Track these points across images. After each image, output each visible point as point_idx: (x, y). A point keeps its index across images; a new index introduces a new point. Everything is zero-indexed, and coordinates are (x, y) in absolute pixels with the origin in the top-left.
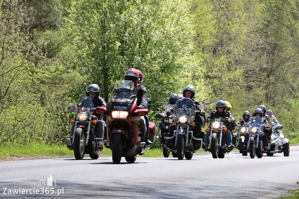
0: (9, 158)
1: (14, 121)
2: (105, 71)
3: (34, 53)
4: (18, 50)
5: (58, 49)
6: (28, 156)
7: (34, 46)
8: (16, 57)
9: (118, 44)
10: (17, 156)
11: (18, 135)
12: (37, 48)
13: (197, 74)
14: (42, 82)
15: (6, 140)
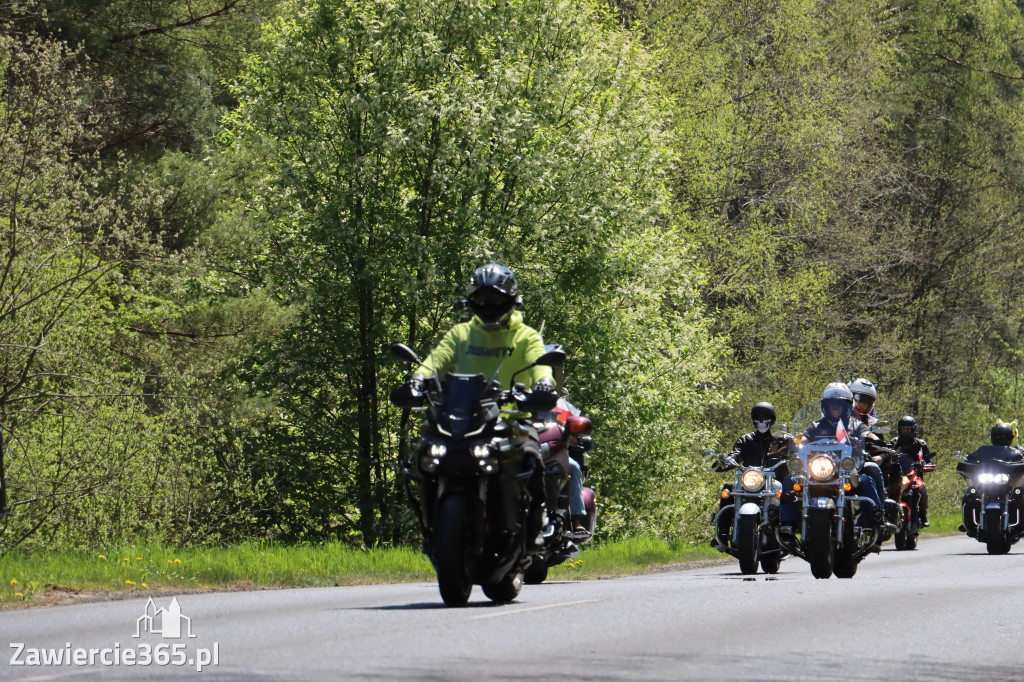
0: (40, 595)
1: (54, 467)
2: (363, 294)
3: (120, 234)
4: (63, 226)
5: (206, 216)
6: (105, 587)
7: (122, 213)
8: (59, 250)
9: (408, 195)
10: (67, 590)
11: (70, 514)
12: (130, 218)
13: (680, 292)
14: (149, 332)
15: (27, 534)
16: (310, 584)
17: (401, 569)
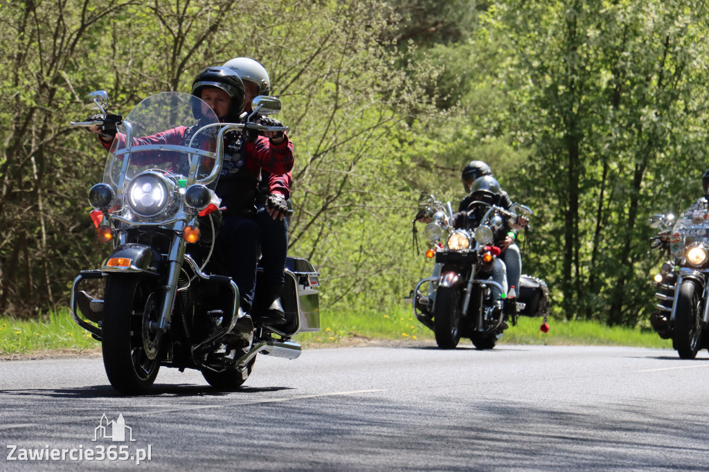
0: (345, 340)
1: (357, 254)
2: (572, 142)
3: (407, 97)
4: (370, 90)
5: (463, 87)
6: (388, 337)
7: (409, 82)
8: (366, 106)
9: (606, 76)
10: (364, 337)
11: (367, 287)
12: (414, 85)
14: (424, 165)
15: (338, 299)
16: (527, 343)
17: (591, 337)
